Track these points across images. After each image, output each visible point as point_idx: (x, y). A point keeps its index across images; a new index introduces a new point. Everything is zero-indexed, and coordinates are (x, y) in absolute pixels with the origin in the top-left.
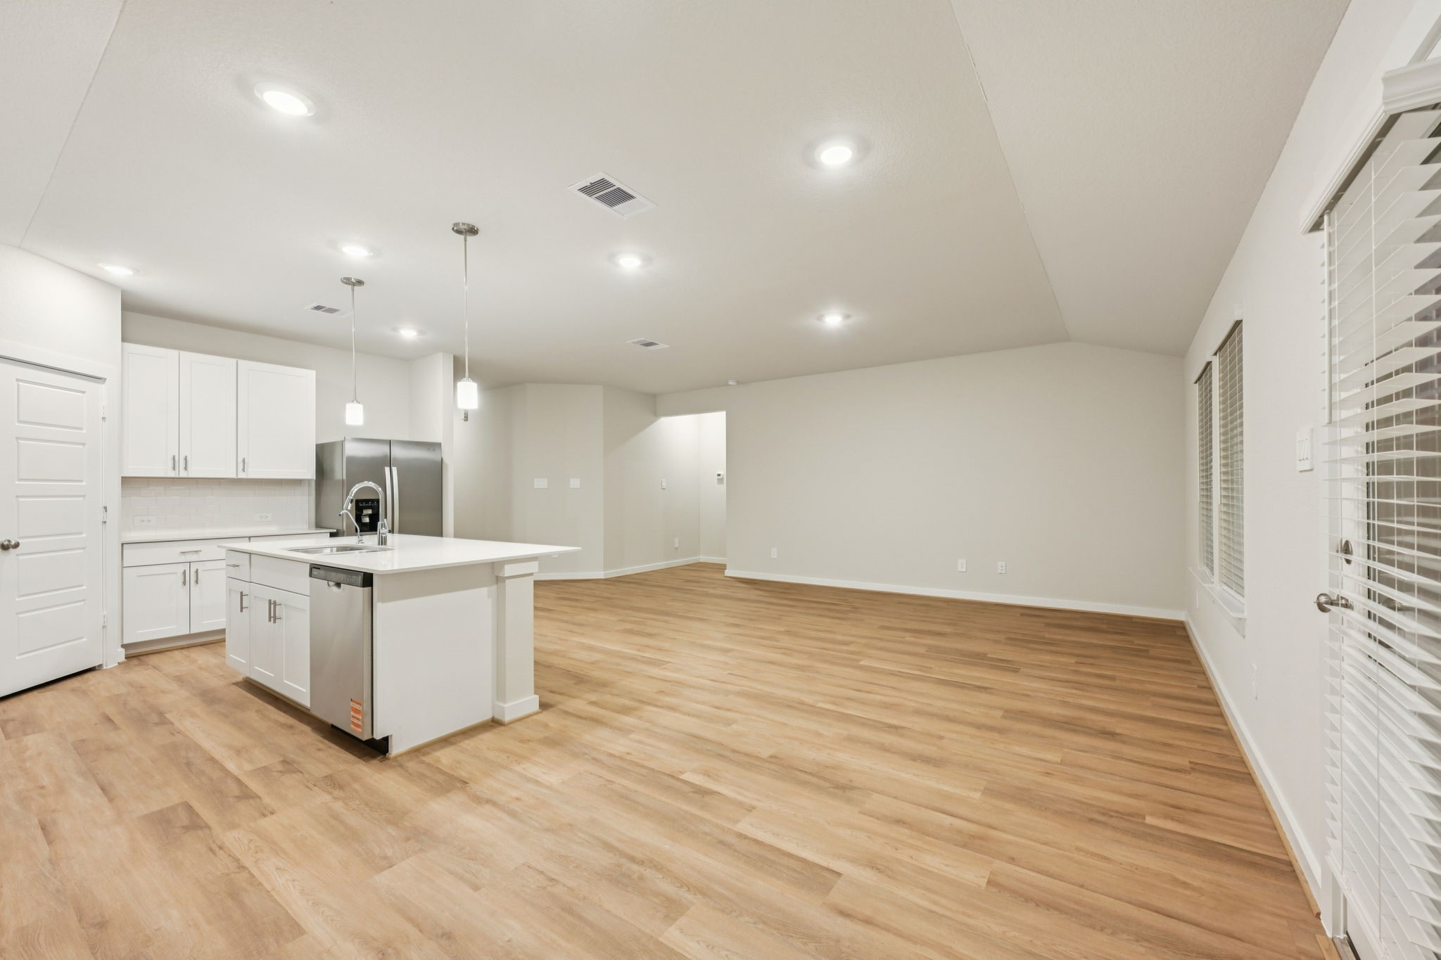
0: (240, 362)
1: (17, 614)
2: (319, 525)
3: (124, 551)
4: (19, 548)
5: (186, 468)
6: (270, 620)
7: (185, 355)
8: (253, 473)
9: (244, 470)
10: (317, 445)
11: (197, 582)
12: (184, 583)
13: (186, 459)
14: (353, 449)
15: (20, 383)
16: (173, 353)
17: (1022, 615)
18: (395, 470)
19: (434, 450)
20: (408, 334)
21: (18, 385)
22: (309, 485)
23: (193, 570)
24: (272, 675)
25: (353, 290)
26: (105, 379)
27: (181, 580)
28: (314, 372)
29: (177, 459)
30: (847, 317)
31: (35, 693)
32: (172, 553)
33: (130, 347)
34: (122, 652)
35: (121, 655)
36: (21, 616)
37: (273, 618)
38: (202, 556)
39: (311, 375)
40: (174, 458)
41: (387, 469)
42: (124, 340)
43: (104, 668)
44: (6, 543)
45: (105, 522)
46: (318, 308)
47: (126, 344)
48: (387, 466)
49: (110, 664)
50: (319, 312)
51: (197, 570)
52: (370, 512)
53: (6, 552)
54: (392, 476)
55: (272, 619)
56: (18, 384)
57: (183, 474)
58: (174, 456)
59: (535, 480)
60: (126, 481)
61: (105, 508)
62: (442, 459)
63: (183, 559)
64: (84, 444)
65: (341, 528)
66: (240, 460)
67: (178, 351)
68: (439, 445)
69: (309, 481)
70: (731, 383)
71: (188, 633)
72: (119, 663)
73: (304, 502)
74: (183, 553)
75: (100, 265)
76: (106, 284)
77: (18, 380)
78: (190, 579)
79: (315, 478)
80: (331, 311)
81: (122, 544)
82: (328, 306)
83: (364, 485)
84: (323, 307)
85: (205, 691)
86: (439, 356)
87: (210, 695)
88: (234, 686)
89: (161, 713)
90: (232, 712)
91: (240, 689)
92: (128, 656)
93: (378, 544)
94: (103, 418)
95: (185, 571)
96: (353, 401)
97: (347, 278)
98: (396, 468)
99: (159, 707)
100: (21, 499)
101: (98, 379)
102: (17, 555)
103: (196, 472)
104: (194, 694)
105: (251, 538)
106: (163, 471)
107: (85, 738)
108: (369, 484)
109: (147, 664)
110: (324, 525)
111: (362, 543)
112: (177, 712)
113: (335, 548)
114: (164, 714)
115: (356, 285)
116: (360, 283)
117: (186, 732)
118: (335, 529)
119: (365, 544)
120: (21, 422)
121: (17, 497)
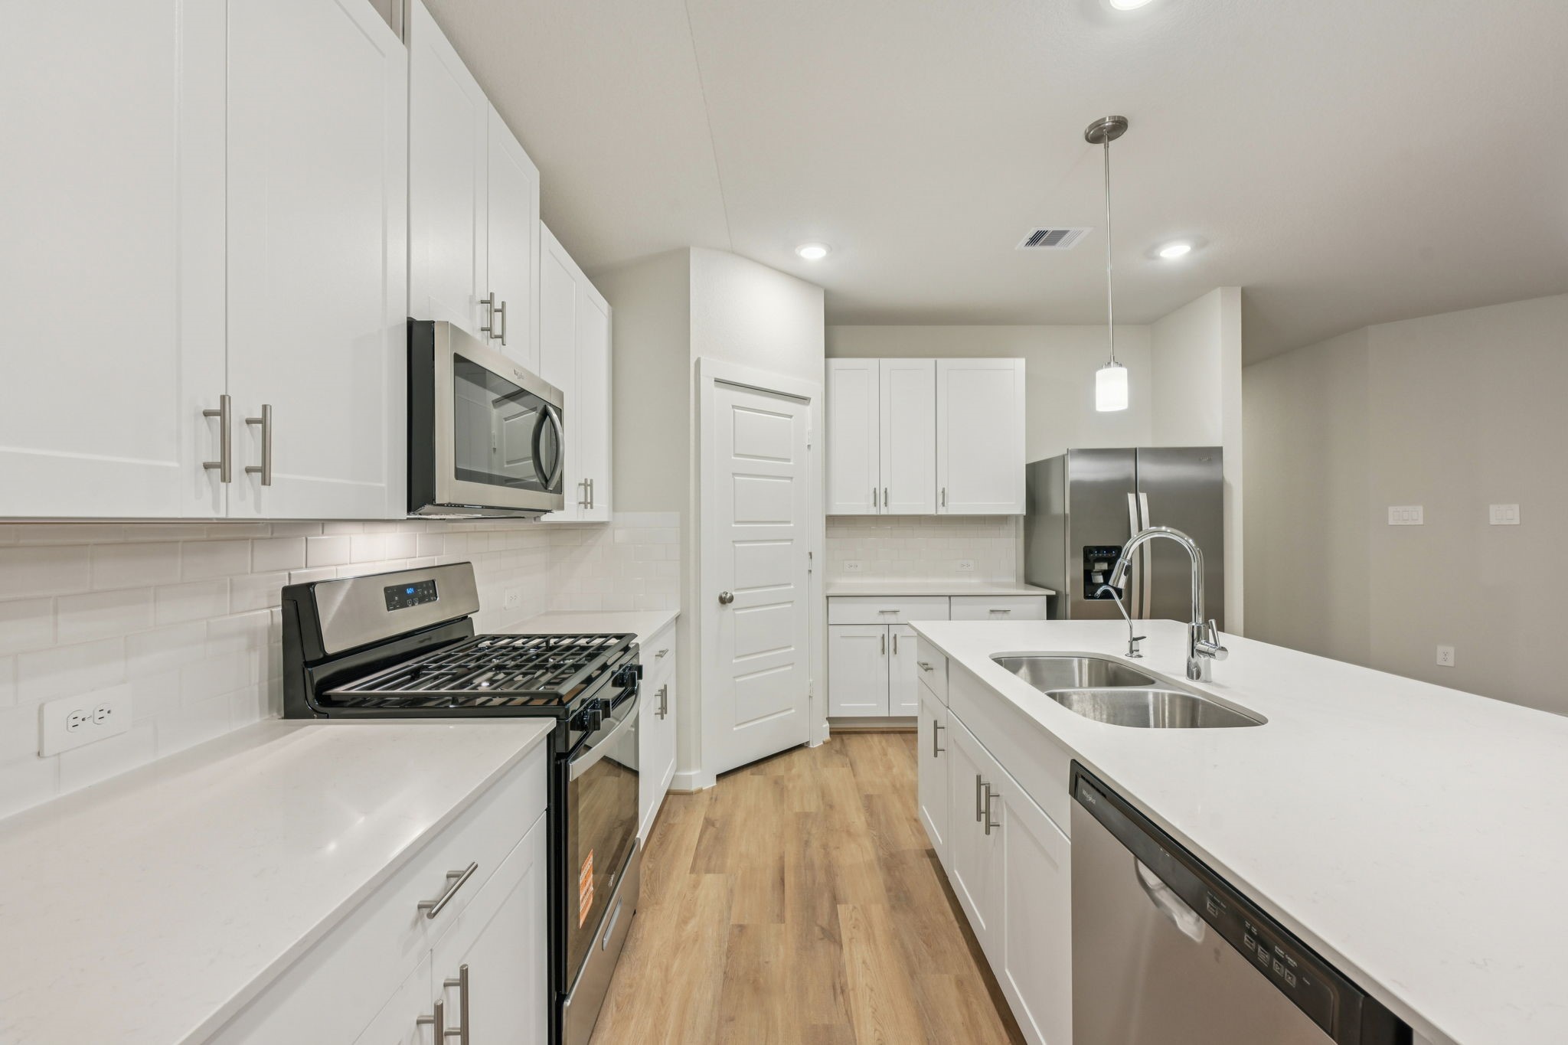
0: (941, 362)
1: (734, 677)
2: (1029, 580)
3: (830, 605)
4: (733, 602)
5: (886, 504)
6: (979, 819)
7: (886, 362)
8: (954, 508)
9: (943, 504)
10: (1027, 466)
11: (895, 651)
12: (883, 651)
13: (886, 491)
14: (1080, 470)
15: (736, 410)
16: (873, 362)
18: (1143, 497)
19: (1210, 460)
20: (1175, 253)
21: (734, 413)
22: (1017, 522)
23: (892, 635)
24: (983, 924)
26: (809, 399)
27: (880, 647)
28: (1023, 361)
29: (878, 492)
31: (747, 773)
32: (868, 611)
33: (834, 362)
34: (827, 726)
35: (826, 731)
36: (737, 680)
37: (985, 817)
38: (899, 618)
39: (1020, 363)
40: (875, 491)
41: (1131, 497)
42: (829, 354)
43: (811, 746)
44: (723, 596)
45: (810, 572)
46: (1036, 239)
47: (830, 360)
48: (1132, 493)
49: (816, 744)
50: (1037, 248)
51: (896, 635)
52: (1105, 566)
53: (723, 607)
54: (1139, 507)
55: (983, 818)
56: (734, 411)
57: (884, 511)
58: (875, 489)
59: (1390, 510)
60: (831, 520)
61: (811, 554)
62: (1223, 479)
63: (881, 619)
64: (791, 478)
65: (1062, 589)
66: (940, 491)
67: (878, 360)
68: (1219, 451)
69: (1017, 516)
71: (887, 715)
72: (824, 742)
73: (1009, 547)
74: (882, 612)
76: (808, 282)
77: (733, 407)
78: (889, 646)
79: (1024, 513)
81: (828, 597)
82: (1052, 227)
83: (1156, 535)
84: (1045, 232)
85: (892, 855)
86: (1216, 297)
87: (897, 874)
88: (928, 860)
89: (835, 900)
90: (919, 959)
91: (935, 876)
92: (833, 733)
93: (1190, 675)
94: (809, 446)
95: (883, 635)
96: (1109, 363)
97: (1098, 125)
98: (1145, 494)
99: (837, 876)
100: (737, 545)
101: (803, 400)
102: (734, 609)
103: (896, 508)
104: (879, 859)
105: (952, 598)
106: (865, 508)
107: (746, 922)
108: (1167, 532)
109: (847, 755)
110: (1036, 580)
111: (1140, 656)
112: (853, 910)
113: (1086, 662)
114: (838, 906)
115: (1110, 139)
116: (1120, 126)
117: (851, 994)
118: (1053, 593)
119: (1147, 661)
120: (736, 455)
121: (734, 542)
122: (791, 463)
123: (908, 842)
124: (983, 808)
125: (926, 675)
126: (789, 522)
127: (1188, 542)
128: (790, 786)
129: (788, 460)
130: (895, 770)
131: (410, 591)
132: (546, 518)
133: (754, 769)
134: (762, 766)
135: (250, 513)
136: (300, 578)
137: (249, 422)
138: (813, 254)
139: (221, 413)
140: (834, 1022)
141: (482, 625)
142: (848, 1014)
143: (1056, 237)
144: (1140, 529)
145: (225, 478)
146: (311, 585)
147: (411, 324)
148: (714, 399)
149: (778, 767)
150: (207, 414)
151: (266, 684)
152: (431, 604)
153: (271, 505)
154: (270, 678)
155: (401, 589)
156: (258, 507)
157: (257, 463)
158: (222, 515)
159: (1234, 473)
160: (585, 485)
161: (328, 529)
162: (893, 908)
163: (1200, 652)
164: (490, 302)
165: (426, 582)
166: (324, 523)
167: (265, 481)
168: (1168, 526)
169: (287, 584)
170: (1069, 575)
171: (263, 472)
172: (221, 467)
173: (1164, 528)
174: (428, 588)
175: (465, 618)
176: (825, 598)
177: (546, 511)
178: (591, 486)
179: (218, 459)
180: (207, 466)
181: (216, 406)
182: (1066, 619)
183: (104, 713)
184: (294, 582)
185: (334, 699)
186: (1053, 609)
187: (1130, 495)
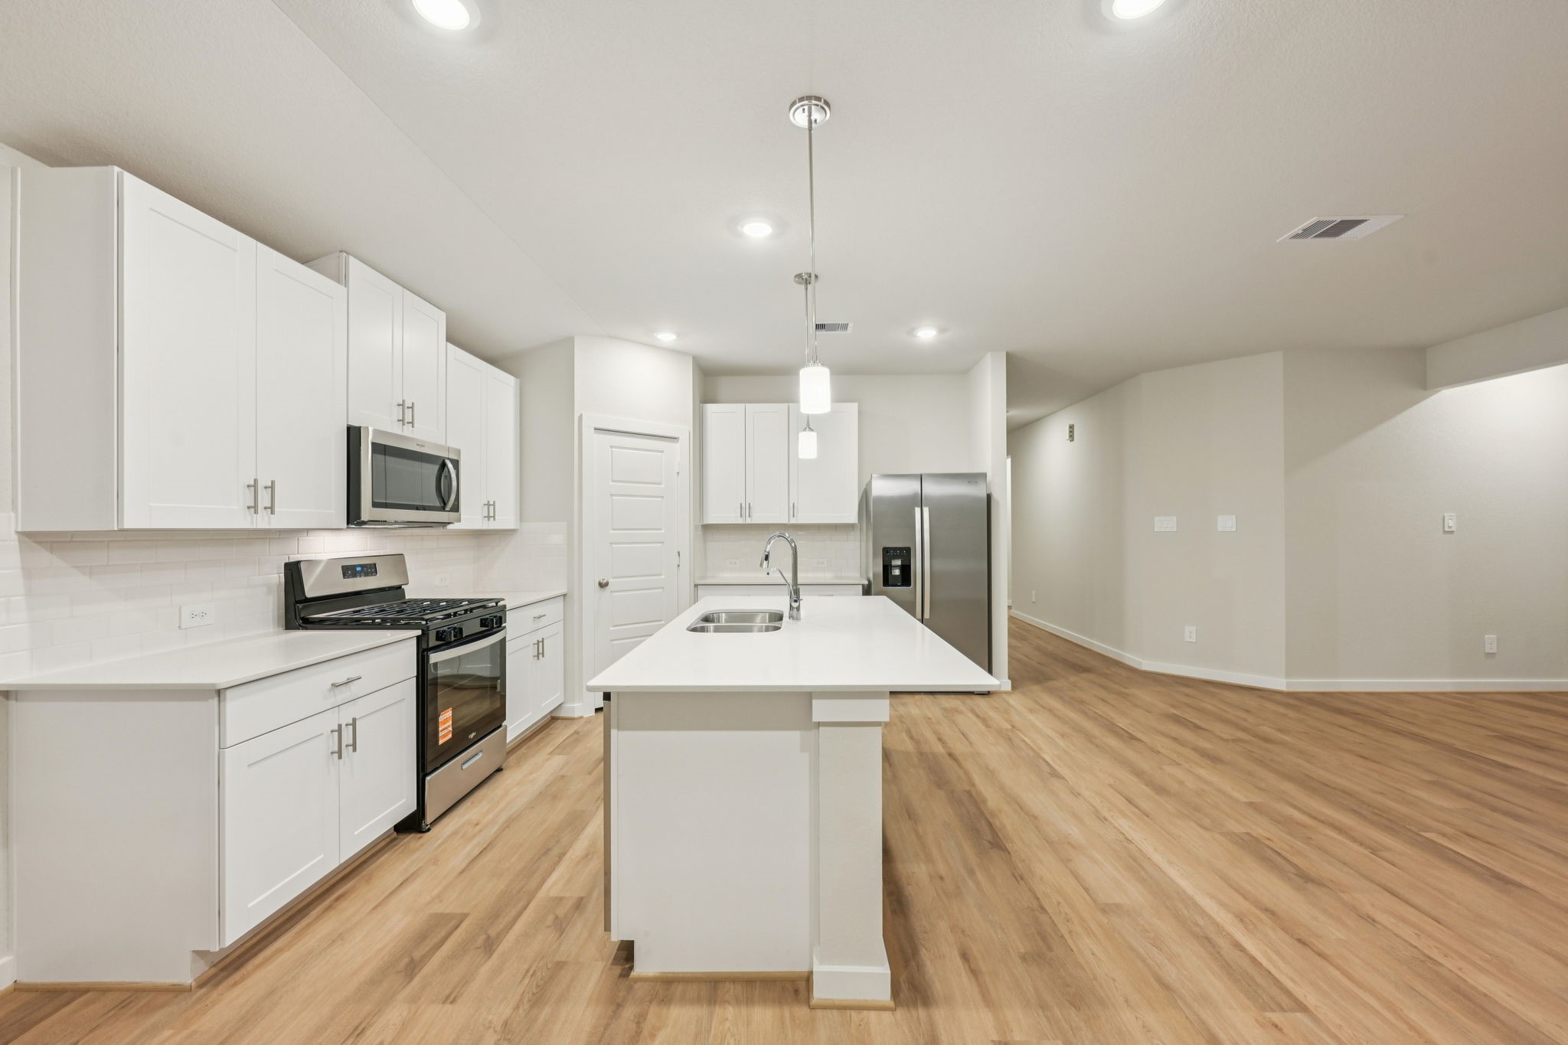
0: (791, 405)
3: (699, 590)
5: (750, 515)
7: (750, 406)
8: (803, 518)
9: (794, 515)
10: (859, 485)
13: (750, 506)
14: (880, 488)
15: (613, 450)
16: (741, 407)
18: (926, 510)
19: (977, 482)
20: (927, 334)
22: (852, 528)
25: (806, 288)
26: (679, 438)
28: (856, 404)
29: (743, 506)
39: (854, 407)
40: (741, 506)
41: (918, 510)
44: (602, 582)
45: (679, 566)
46: (819, 327)
48: (918, 507)
50: (823, 334)
52: (899, 562)
53: (601, 590)
54: (922, 519)
56: (610, 451)
57: (749, 521)
58: (741, 504)
59: (1156, 519)
60: (705, 527)
61: (679, 553)
62: (989, 497)
64: (662, 497)
65: (871, 580)
66: (791, 505)
67: (744, 404)
68: (984, 475)
69: (853, 524)
77: (611, 447)
79: (857, 521)
80: (834, 327)
81: (697, 584)
82: (831, 323)
84: (825, 324)
86: (988, 358)
94: (678, 473)
98: (928, 508)
100: (614, 546)
101: (674, 439)
102: (610, 592)
103: (757, 519)
106: (734, 518)
118: (867, 583)
120: (613, 481)
121: (611, 543)
122: (662, 486)
126: (660, 529)
129: (660, 484)
131: (358, 569)
132: (449, 527)
135: (266, 526)
136: (294, 558)
137: (266, 488)
138: (667, 337)
139: (255, 486)
141: (411, 593)
143: (838, 327)
145: (256, 512)
146: (298, 563)
147: (349, 429)
148: (594, 445)
150: (248, 486)
151: (276, 612)
152: (373, 577)
153: (276, 522)
154: (278, 610)
155: (353, 567)
156: (269, 523)
157: (269, 505)
158: (255, 527)
159: (998, 490)
160: (488, 505)
161: (310, 533)
164: (403, 405)
165: (370, 565)
166: (308, 530)
167: (272, 513)
169: (287, 561)
170: (872, 569)
171: (271, 509)
172: (254, 508)
174: (371, 568)
175: (399, 587)
176: (693, 586)
177: (449, 523)
178: (494, 505)
179: (253, 505)
180: (249, 508)
181: (252, 483)
183: (203, 614)
184: (291, 561)
185: (310, 620)
187: (916, 508)
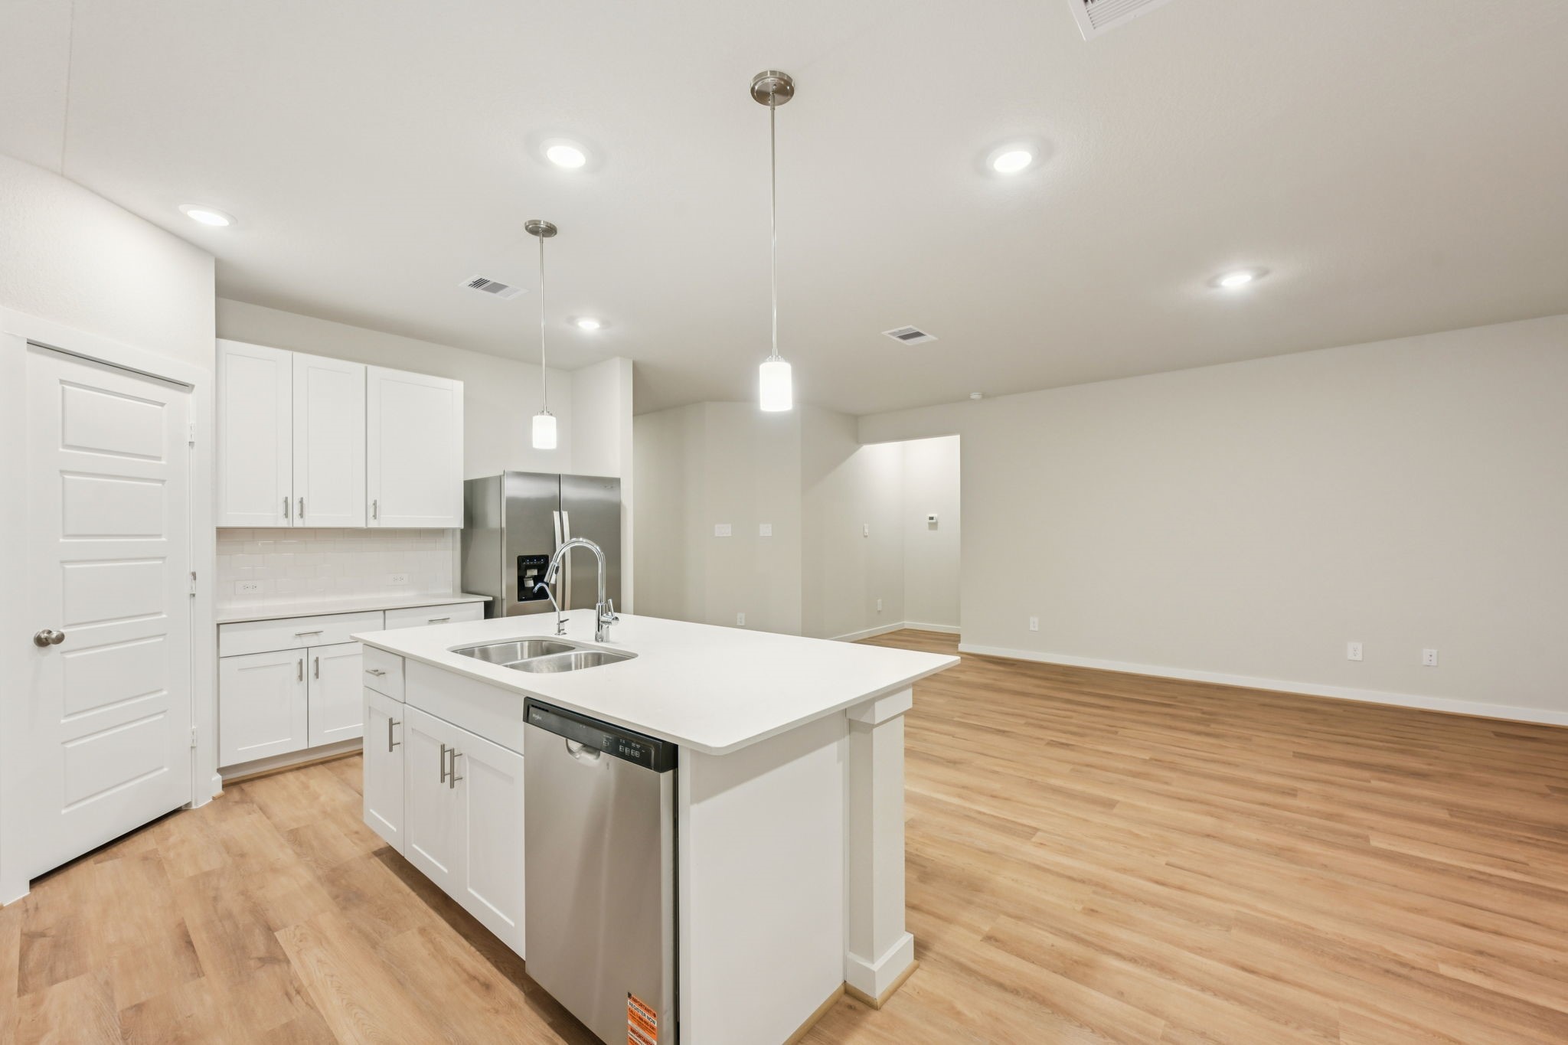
0: (370, 367)
1: (63, 743)
2: (466, 590)
3: (221, 634)
4: (63, 642)
5: (301, 515)
6: (443, 780)
7: (299, 356)
8: (387, 521)
9: (375, 516)
10: (465, 483)
11: (317, 675)
12: (301, 677)
13: (301, 502)
14: (515, 488)
15: (67, 387)
16: (286, 354)
17: (1498, 735)
18: (565, 515)
19: (611, 487)
20: (589, 326)
21: (63, 390)
22: (454, 535)
23: (312, 659)
24: (446, 871)
25: (542, 242)
26: (193, 386)
27: (296, 674)
28: (459, 385)
29: (290, 499)
30: (1263, 273)
31: (90, 862)
32: (283, 635)
33: (228, 344)
34: (218, 779)
35: (215, 784)
36: (68, 746)
37: (449, 776)
38: (323, 639)
40: (286, 501)
41: (556, 514)
42: (218, 335)
43: (194, 807)
44: (44, 636)
45: (194, 595)
46: (479, 283)
47: (222, 341)
48: (556, 510)
49: (201, 802)
50: (479, 291)
51: (317, 658)
52: (535, 572)
53: (44, 650)
54: (562, 522)
55: (447, 778)
56: (63, 388)
57: (298, 523)
58: (287, 498)
59: (717, 526)
60: (224, 533)
61: (194, 575)
62: (620, 501)
63: (298, 643)
64: (163, 481)
65: (498, 595)
66: (370, 503)
67: (291, 352)
68: (618, 481)
69: (454, 530)
70: (975, 396)
71: (306, 748)
72: (214, 798)
73: (447, 558)
74: (299, 635)
75: (182, 208)
76: (192, 245)
77: (63, 382)
78: (308, 671)
79: (462, 527)
80: (497, 285)
81: (218, 625)
82: (493, 280)
83: (576, 544)
84: (487, 281)
85: (334, 870)
86: (616, 362)
87: (343, 881)
88: (377, 859)
89: (269, 930)
90: (380, 932)
91: (386, 868)
92: (226, 786)
93: (596, 640)
94: (189, 443)
95: (301, 660)
96: (543, 412)
97: (536, 223)
98: (566, 512)
99: (267, 910)
100: (68, 566)
101: (185, 386)
102: (62, 653)
103: (315, 520)
104: (319, 878)
105: (387, 612)
106: (271, 520)
107: (143, 999)
108: (583, 542)
109: (252, 802)
110: (473, 589)
111: (565, 634)
112: (295, 929)
113: (526, 644)
114: (275, 933)
115: (543, 236)
116: (550, 231)
117: (310, 990)
118: (491, 599)
119: (570, 636)
120: (66, 446)
121: (62, 562)
122: (163, 462)
123: (350, 851)
124: (447, 770)
125: (374, 681)
126: (159, 536)
127: (596, 549)
128: (172, 855)
129: (159, 458)
130: (323, 799)
133: (101, 856)
134: (115, 849)
138: (208, 219)
140: (294, 1017)
142: (311, 1006)
143: (496, 288)
144: (563, 541)
149: (146, 842)
159: (628, 498)
162: (345, 908)
163: (604, 622)
168: (584, 537)
170: (505, 583)
173: (581, 539)
176: (216, 626)
182: (502, 617)
186: (490, 611)
187: (554, 512)
